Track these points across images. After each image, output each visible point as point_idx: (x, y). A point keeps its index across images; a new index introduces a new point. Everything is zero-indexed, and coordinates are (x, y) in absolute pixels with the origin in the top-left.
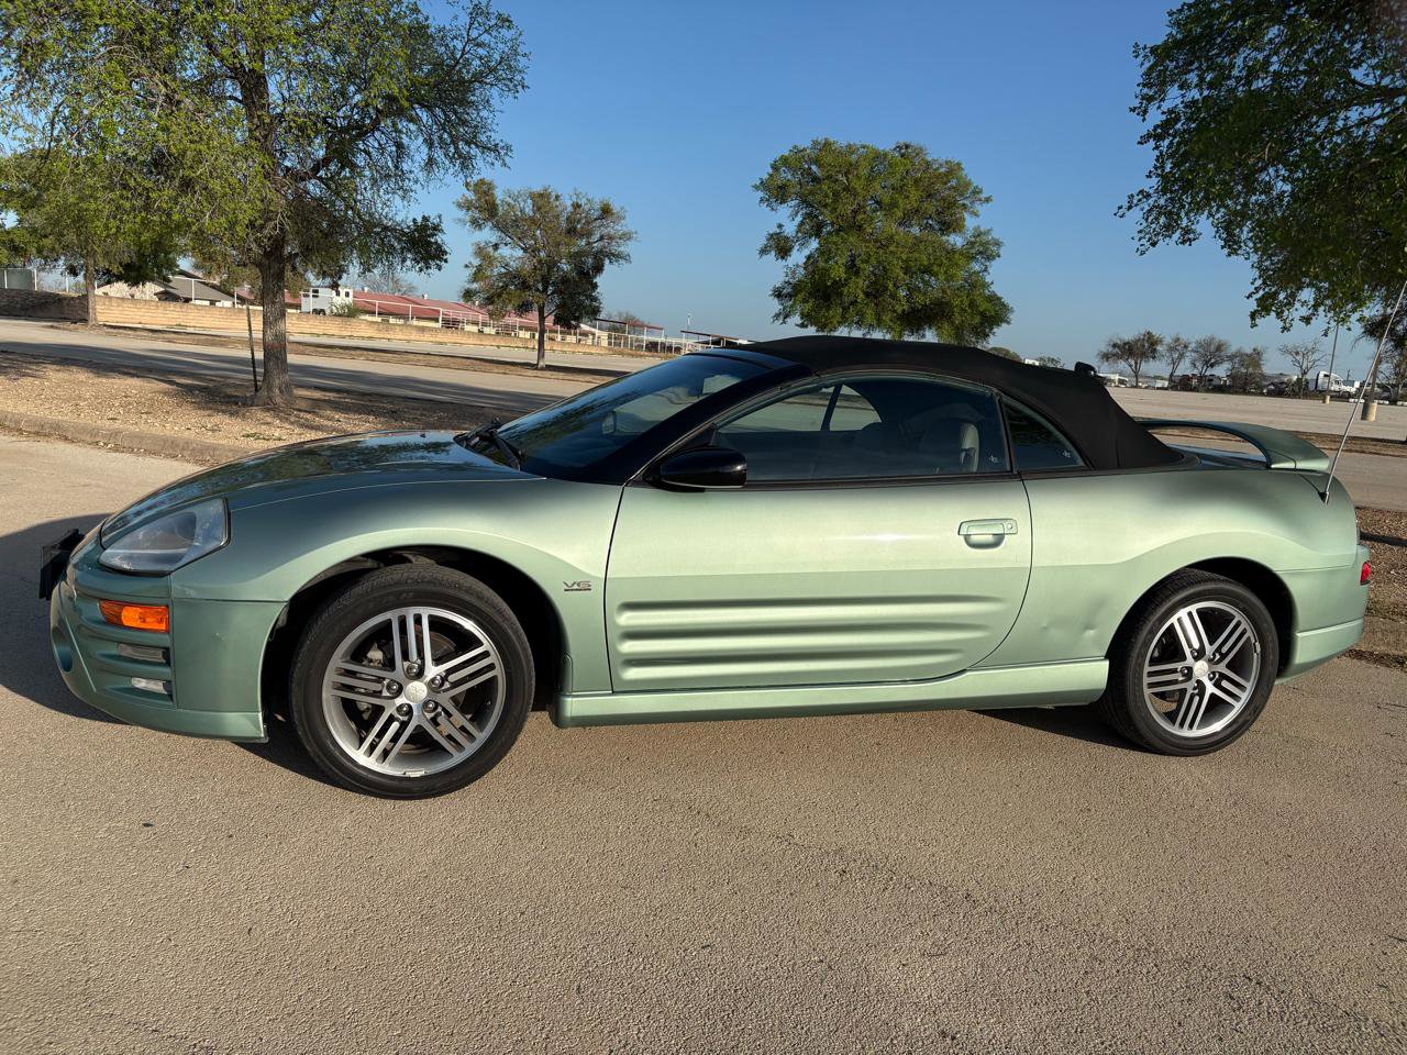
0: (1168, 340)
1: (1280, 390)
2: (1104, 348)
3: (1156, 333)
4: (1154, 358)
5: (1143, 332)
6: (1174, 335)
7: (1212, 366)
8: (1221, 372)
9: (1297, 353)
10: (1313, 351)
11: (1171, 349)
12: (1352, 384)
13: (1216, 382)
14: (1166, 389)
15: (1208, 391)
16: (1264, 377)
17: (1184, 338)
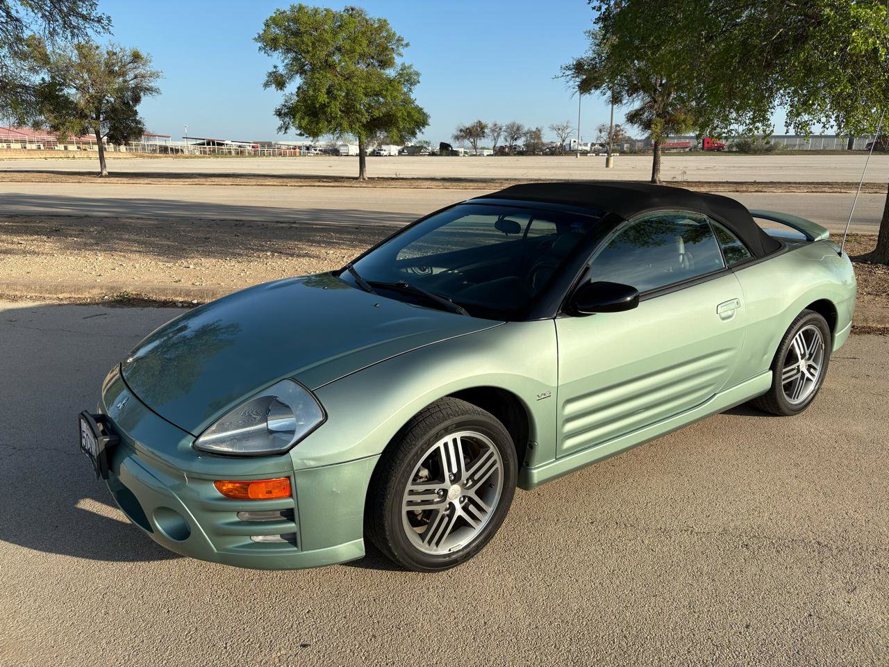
0: (490, 125)
1: (554, 151)
2: (456, 133)
3: (484, 122)
4: (484, 137)
5: (476, 121)
6: (493, 122)
7: (516, 139)
8: (520, 143)
9: (559, 129)
10: (567, 127)
11: (493, 131)
12: (586, 145)
13: (518, 149)
14: (492, 155)
15: (515, 155)
16: (543, 145)
17: (499, 123)
